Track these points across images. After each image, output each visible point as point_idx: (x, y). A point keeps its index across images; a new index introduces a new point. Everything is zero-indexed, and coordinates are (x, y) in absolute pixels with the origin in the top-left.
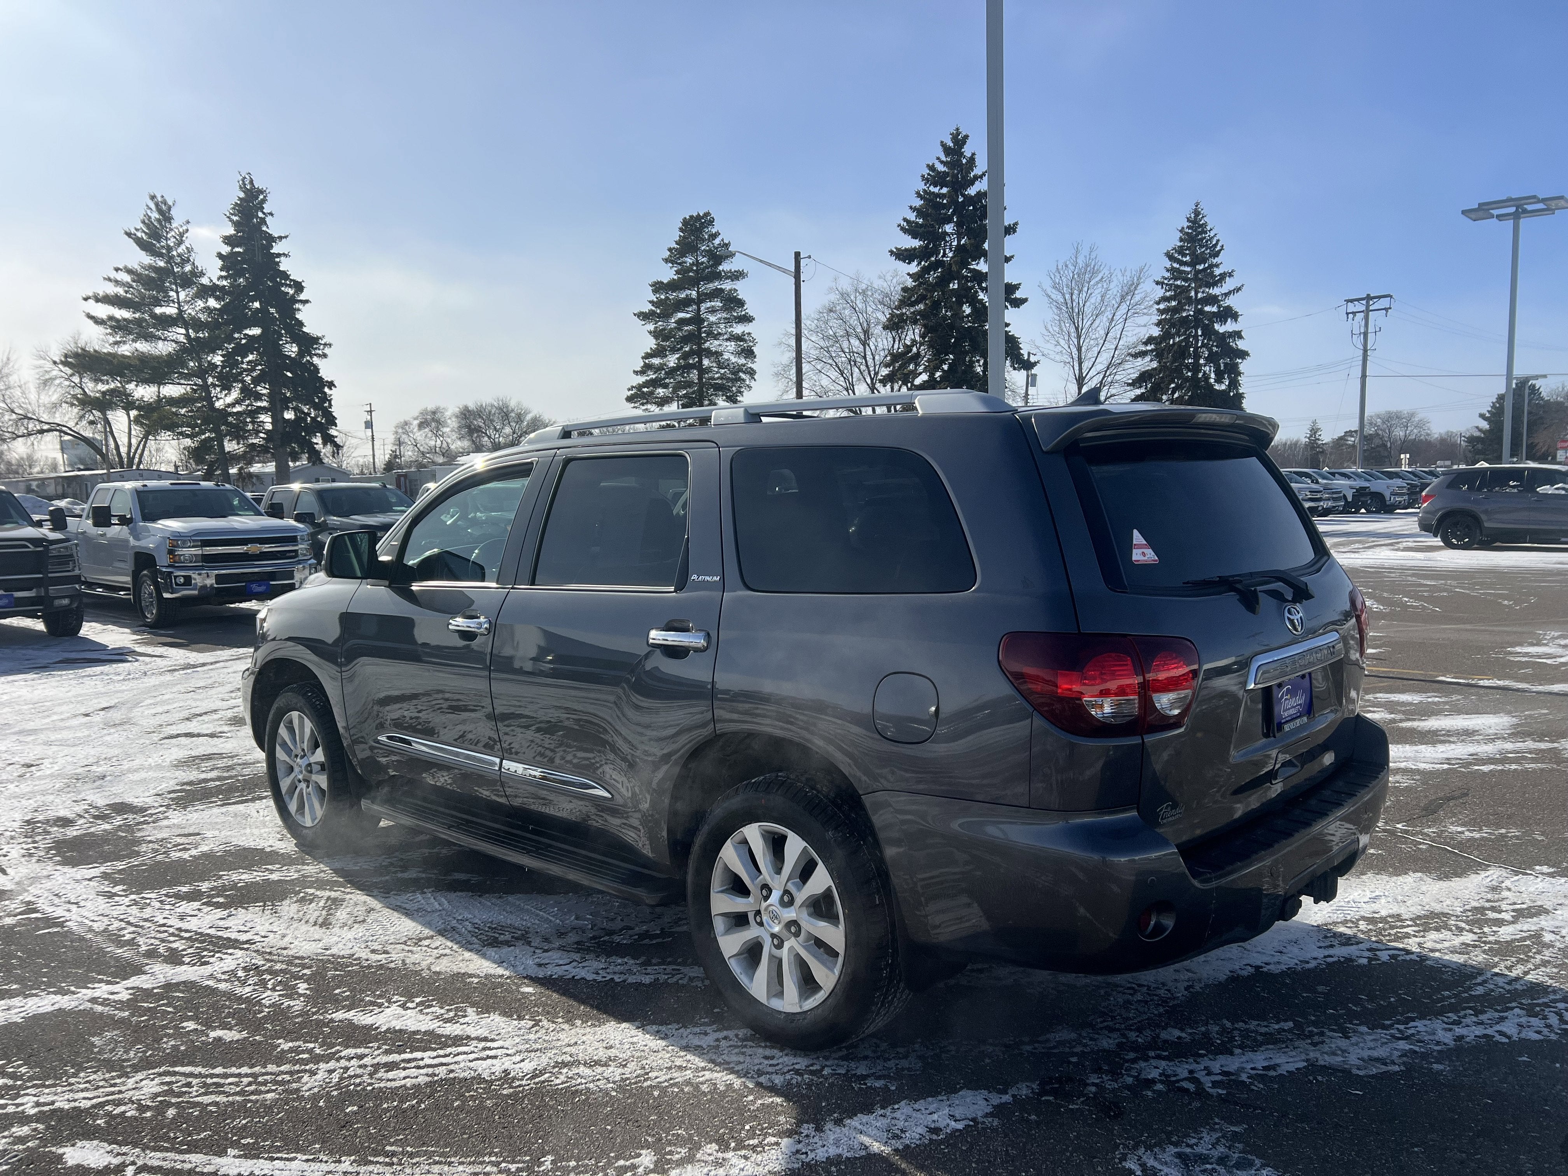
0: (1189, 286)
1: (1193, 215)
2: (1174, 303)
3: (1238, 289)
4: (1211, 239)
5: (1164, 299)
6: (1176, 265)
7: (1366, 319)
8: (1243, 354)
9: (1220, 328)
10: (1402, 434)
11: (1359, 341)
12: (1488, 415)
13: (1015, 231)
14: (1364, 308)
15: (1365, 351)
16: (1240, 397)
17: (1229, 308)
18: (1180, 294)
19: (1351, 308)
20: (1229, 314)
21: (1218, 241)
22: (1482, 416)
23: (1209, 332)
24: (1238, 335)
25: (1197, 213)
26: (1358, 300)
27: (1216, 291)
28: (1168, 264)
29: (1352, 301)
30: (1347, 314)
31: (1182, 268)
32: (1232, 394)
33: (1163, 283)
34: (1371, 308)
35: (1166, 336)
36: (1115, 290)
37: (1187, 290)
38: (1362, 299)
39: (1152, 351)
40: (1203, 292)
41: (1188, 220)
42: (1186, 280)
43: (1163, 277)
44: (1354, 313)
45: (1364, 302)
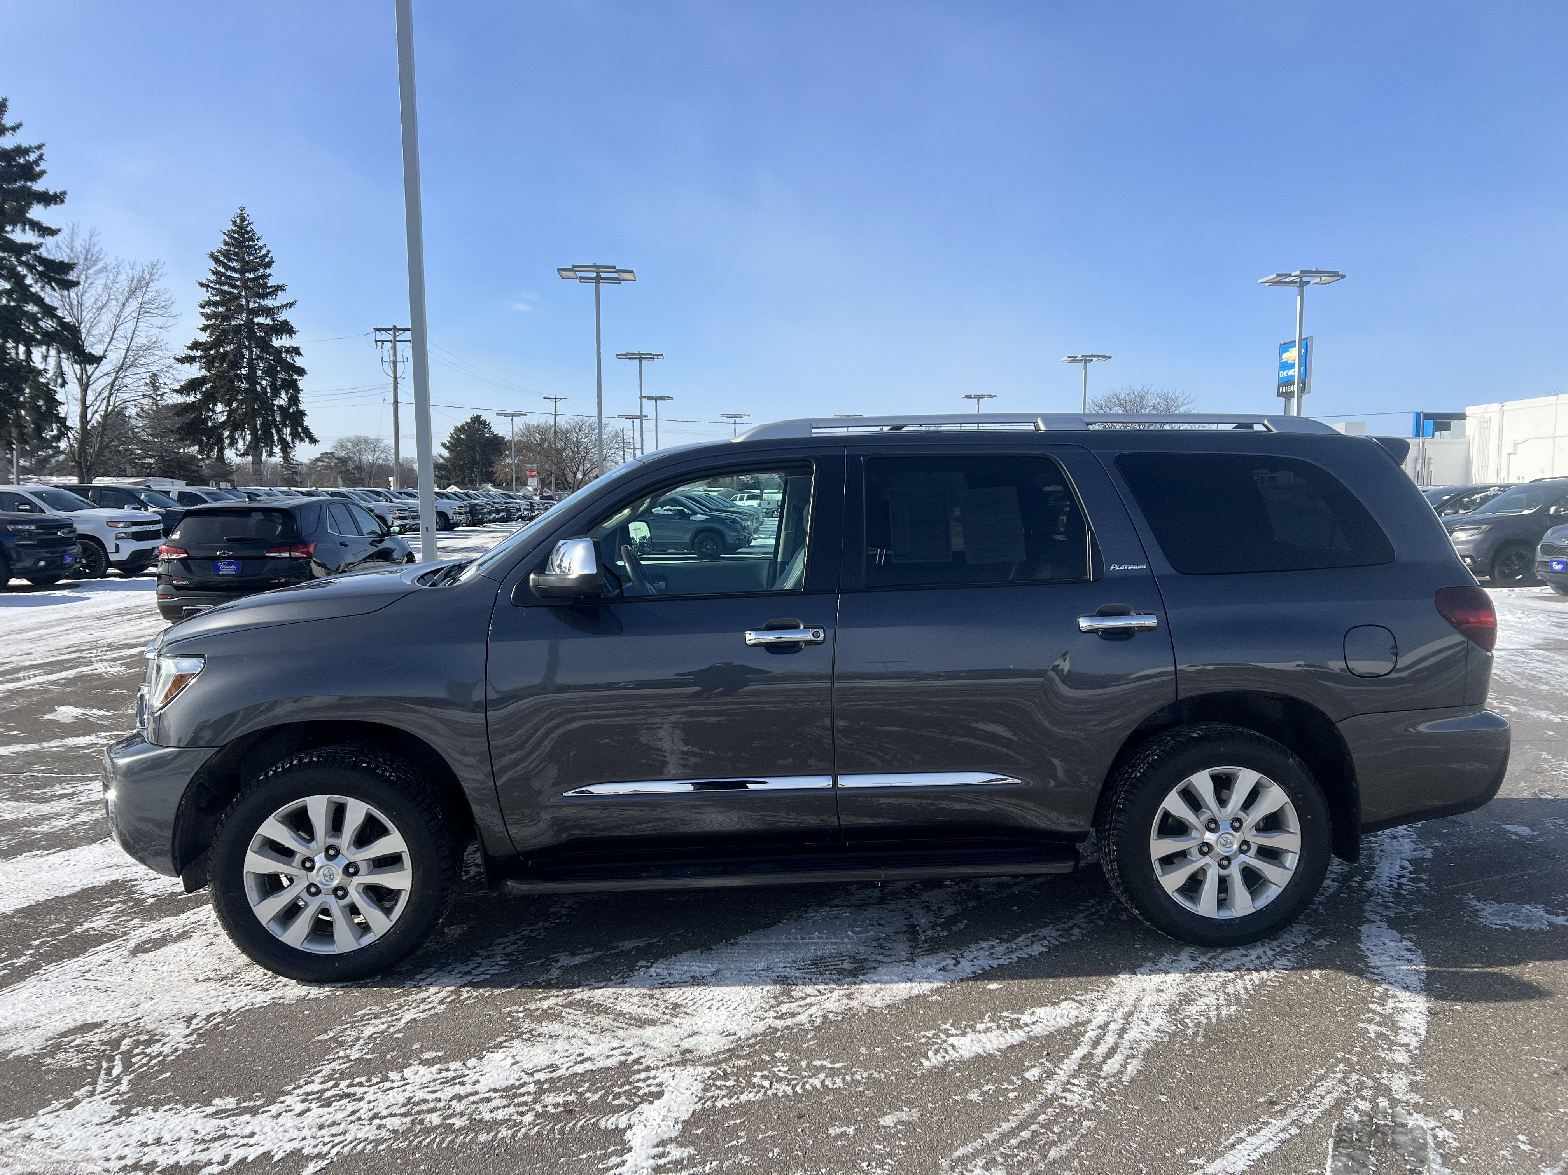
0: (239, 293)
1: (238, 220)
2: (221, 309)
3: (291, 305)
4: (261, 248)
5: (209, 303)
6: (221, 269)
7: (394, 348)
8: (301, 372)
9: (276, 343)
10: (371, 458)
11: (389, 369)
12: (448, 444)
13: (62, 201)
14: (391, 338)
15: (396, 378)
16: (302, 414)
17: (286, 323)
18: (227, 300)
19: (380, 336)
20: (285, 329)
21: (269, 251)
22: (444, 445)
23: (265, 345)
24: (297, 351)
25: (243, 219)
26: (385, 330)
27: (269, 303)
28: (213, 265)
29: (379, 330)
30: (376, 341)
31: (229, 273)
32: (291, 410)
33: (208, 286)
34: (398, 339)
35: (217, 343)
36: (123, 284)
37: (237, 297)
38: (390, 329)
39: (201, 357)
40: (255, 302)
41: (234, 223)
42: (235, 286)
43: (208, 280)
44: (382, 342)
45: (391, 332)
